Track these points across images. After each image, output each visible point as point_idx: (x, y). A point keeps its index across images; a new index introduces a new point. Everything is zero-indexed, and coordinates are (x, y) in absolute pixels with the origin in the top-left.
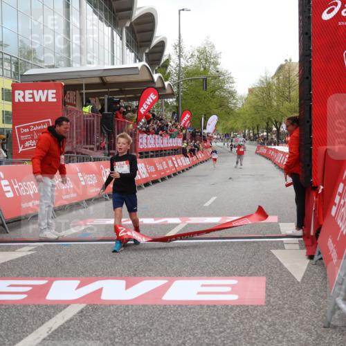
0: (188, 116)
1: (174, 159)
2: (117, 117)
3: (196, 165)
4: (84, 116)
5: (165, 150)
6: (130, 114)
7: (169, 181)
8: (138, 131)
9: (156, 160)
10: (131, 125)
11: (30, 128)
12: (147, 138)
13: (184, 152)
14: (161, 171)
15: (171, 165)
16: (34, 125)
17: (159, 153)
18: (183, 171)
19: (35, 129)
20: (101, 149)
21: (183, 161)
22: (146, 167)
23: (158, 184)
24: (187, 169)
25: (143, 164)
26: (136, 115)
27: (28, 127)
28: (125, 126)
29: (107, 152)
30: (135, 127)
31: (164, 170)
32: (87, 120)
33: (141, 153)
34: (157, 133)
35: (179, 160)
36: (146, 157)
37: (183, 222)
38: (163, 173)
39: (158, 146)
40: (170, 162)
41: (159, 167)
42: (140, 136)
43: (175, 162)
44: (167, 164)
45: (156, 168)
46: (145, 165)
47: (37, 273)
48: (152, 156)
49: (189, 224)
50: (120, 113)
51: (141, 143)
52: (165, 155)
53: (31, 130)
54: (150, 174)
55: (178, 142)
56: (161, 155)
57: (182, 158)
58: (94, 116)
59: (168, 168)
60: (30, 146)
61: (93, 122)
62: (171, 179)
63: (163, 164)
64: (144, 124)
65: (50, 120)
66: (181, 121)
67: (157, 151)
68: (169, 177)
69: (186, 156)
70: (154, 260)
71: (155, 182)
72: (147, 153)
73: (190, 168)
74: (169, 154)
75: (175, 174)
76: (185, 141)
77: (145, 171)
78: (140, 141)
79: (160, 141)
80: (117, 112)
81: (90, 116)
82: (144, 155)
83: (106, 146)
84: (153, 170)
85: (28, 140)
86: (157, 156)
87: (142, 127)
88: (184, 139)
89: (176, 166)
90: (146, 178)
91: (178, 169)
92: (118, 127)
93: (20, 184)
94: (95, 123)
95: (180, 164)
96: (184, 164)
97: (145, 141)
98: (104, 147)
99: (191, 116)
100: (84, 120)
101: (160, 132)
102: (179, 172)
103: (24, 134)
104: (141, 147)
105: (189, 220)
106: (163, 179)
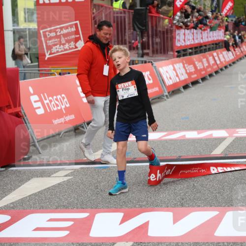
0: (230, 4)
1: (215, 54)
2: (150, 12)
3: (241, 59)
4: (114, 13)
5: (206, 46)
6: (165, 8)
7: (210, 81)
8: (174, 28)
9: (195, 57)
10: (167, 21)
11: (56, 33)
12: (184, 34)
13: (226, 46)
14: (201, 70)
15: (212, 62)
16: (61, 28)
17: (199, 49)
18: (226, 67)
19: (62, 32)
20: (134, 49)
21: (226, 56)
22: (184, 67)
23: (198, 85)
24: (230, 65)
25: (181, 64)
26: (172, 8)
27: (55, 31)
28: (159, 22)
29: (140, 52)
30: (171, 22)
31: (204, 69)
32: (117, 17)
33: (178, 52)
34: (195, 28)
35: (221, 56)
36: (184, 55)
37: (231, 136)
38: (203, 72)
39: (197, 42)
40: (211, 58)
41: (199, 66)
42: (177, 32)
43: (216, 58)
44: (208, 61)
45: (195, 67)
46: (184, 64)
47: (77, 204)
48: (191, 54)
49: (237, 138)
50: (154, 7)
51: (179, 41)
52: (205, 51)
53: (58, 34)
54: (189, 74)
55: (219, 35)
56: (201, 52)
57: (225, 53)
58: (125, 12)
59: (209, 66)
60: (58, 52)
61: (125, 19)
62: (213, 78)
63: (202, 62)
64: (181, 17)
65: (78, 22)
66: (223, 11)
67: (196, 48)
68: (211, 75)
69: (228, 50)
70: (202, 186)
71: (195, 83)
72: (185, 50)
73: (234, 63)
74: (209, 50)
75: (216, 72)
76: (228, 33)
77: (183, 71)
78: (177, 37)
79: (199, 36)
80: (150, 6)
81: (121, 13)
82: (182, 53)
83: (139, 45)
84: (193, 70)
85: (55, 45)
86: (196, 53)
87: (178, 21)
88: (227, 29)
89: (218, 62)
90: (185, 80)
91: (220, 66)
92: (152, 24)
93: (50, 98)
94: (127, 20)
95: (222, 60)
96: (227, 60)
97: (182, 37)
98: (137, 46)
99: (234, 4)
100: (114, 17)
101: (200, 25)
102: (222, 70)
103: (51, 38)
104: (178, 44)
105: (237, 133)
106: (204, 79)
